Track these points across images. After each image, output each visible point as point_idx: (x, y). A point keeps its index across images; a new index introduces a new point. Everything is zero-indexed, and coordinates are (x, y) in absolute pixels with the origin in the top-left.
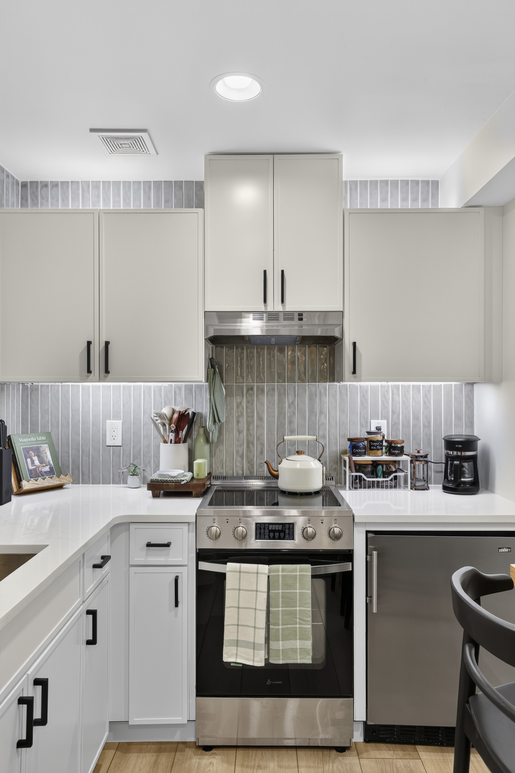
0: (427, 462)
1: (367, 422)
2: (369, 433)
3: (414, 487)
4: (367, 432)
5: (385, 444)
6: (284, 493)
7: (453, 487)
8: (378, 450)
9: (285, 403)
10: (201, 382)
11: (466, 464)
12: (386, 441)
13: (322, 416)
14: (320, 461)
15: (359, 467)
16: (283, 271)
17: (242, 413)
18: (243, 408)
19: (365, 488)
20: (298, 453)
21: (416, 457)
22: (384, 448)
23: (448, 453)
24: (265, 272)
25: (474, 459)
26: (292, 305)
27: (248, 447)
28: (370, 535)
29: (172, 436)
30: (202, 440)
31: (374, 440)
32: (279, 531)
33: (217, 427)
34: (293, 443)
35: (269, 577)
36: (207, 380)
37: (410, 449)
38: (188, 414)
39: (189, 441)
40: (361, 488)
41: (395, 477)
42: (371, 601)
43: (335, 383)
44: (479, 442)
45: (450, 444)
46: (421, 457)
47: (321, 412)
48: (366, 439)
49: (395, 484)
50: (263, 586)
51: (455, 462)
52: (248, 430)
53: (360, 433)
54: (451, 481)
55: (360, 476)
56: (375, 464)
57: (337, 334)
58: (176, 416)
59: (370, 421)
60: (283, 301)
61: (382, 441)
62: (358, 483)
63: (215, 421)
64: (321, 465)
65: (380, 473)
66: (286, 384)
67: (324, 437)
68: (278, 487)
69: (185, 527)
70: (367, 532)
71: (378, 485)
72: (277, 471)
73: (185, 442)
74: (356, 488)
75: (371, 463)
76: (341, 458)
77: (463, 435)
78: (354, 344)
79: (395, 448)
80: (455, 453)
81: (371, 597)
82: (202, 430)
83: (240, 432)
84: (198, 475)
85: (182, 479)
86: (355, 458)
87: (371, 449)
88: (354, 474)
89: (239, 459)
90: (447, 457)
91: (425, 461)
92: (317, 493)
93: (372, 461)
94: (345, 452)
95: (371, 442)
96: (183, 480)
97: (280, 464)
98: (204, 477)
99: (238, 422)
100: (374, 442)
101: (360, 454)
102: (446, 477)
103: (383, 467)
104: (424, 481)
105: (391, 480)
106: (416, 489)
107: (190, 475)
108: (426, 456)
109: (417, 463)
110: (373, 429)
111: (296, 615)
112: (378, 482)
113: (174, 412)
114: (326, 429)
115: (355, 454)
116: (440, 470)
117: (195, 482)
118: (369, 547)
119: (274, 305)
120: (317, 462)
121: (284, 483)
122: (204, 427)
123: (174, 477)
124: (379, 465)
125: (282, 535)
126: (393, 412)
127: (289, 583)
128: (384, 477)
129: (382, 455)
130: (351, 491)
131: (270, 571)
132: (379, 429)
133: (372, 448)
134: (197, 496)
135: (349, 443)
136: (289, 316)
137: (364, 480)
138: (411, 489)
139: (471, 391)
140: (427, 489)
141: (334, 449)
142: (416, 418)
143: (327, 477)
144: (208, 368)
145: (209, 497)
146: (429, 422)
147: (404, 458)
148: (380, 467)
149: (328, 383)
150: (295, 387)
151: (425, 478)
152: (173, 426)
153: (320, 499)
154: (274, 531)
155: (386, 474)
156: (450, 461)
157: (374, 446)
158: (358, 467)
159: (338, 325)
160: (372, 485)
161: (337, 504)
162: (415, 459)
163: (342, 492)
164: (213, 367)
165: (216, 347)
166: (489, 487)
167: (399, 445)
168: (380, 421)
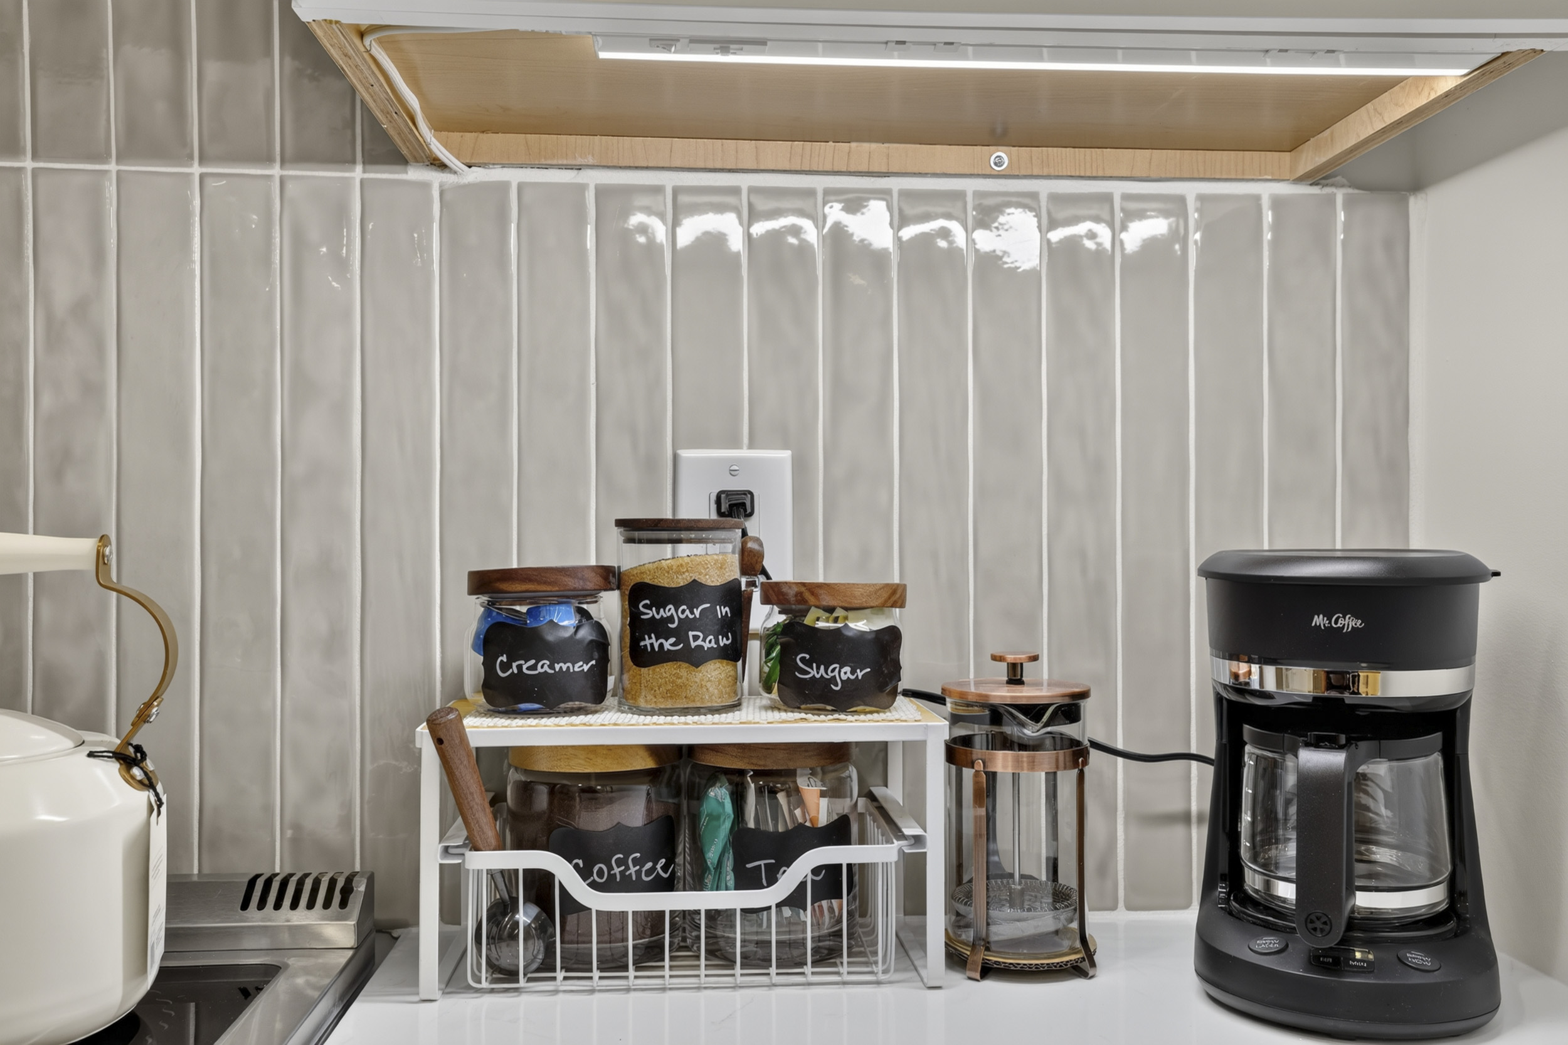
0: (1079, 751)
1: (650, 462)
2: (646, 530)
3: (979, 956)
5: (763, 612)
7: (1292, 967)
8: (704, 659)
9: (19, 309)
11: (1380, 770)
12: (774, 594)
13: (316, 418)
15: (534, 802)
19: (577, 964)
21: (996, 714)
22: (754, 648)
23: (1240, 687)
25: (1444, 725)
31: (664, 582)
40: (545, 971)
41: (832, 880)
44: (1485, 590)
45: (1263, 607)
46: (1034, 711)
47: (306, 388)
48: (609, 577)
51: (1315, 759)
55: (545, 880)
56: (682, 773)
59: (675, 457)
61: (737, 594)
62: (522, 936)
65: (710, 849)
66: (28, 164)
67: (324, 571)
71: (688, 944)
74: (505, 974)
75: (647, 763)
79: (839, 646)
80: (1305, 678)
87: (640, 657)
88: (492, 861)
90: (1238, 710)
91: (1068, 741)
93: (655, 751)
95: (647, 595)
100: (660, 595)
101: (558, 698)
102: (1226, 867)
103: (738, 799)
104: (1061, 898)
105: (795, 900)
106: (987, 971)
108: (1070, 710)
109: (1003, 762)
112: (693, 920)
114: (339, 516)
115: (514, 697)
116: (1175, 806)
124: (714, 775)
126: (844, 395)
128: (747, 880)
129: (736, 706)
130: (457, 1002)
132: (733, 500)
133: (650, 642)
137: (571, 905)
138: (958, 966)
140: (1081, 964)
141: (399, 660)
147: (899, 720)
148: (719, 795)
149: (358, 173)
150: (95, 194)
151: (1068, 877)
156: (1259, 742)
157: (660, 628)
160: (636, 948)
162: (987, 727)
167: (861, 625)
168: (744, 453)
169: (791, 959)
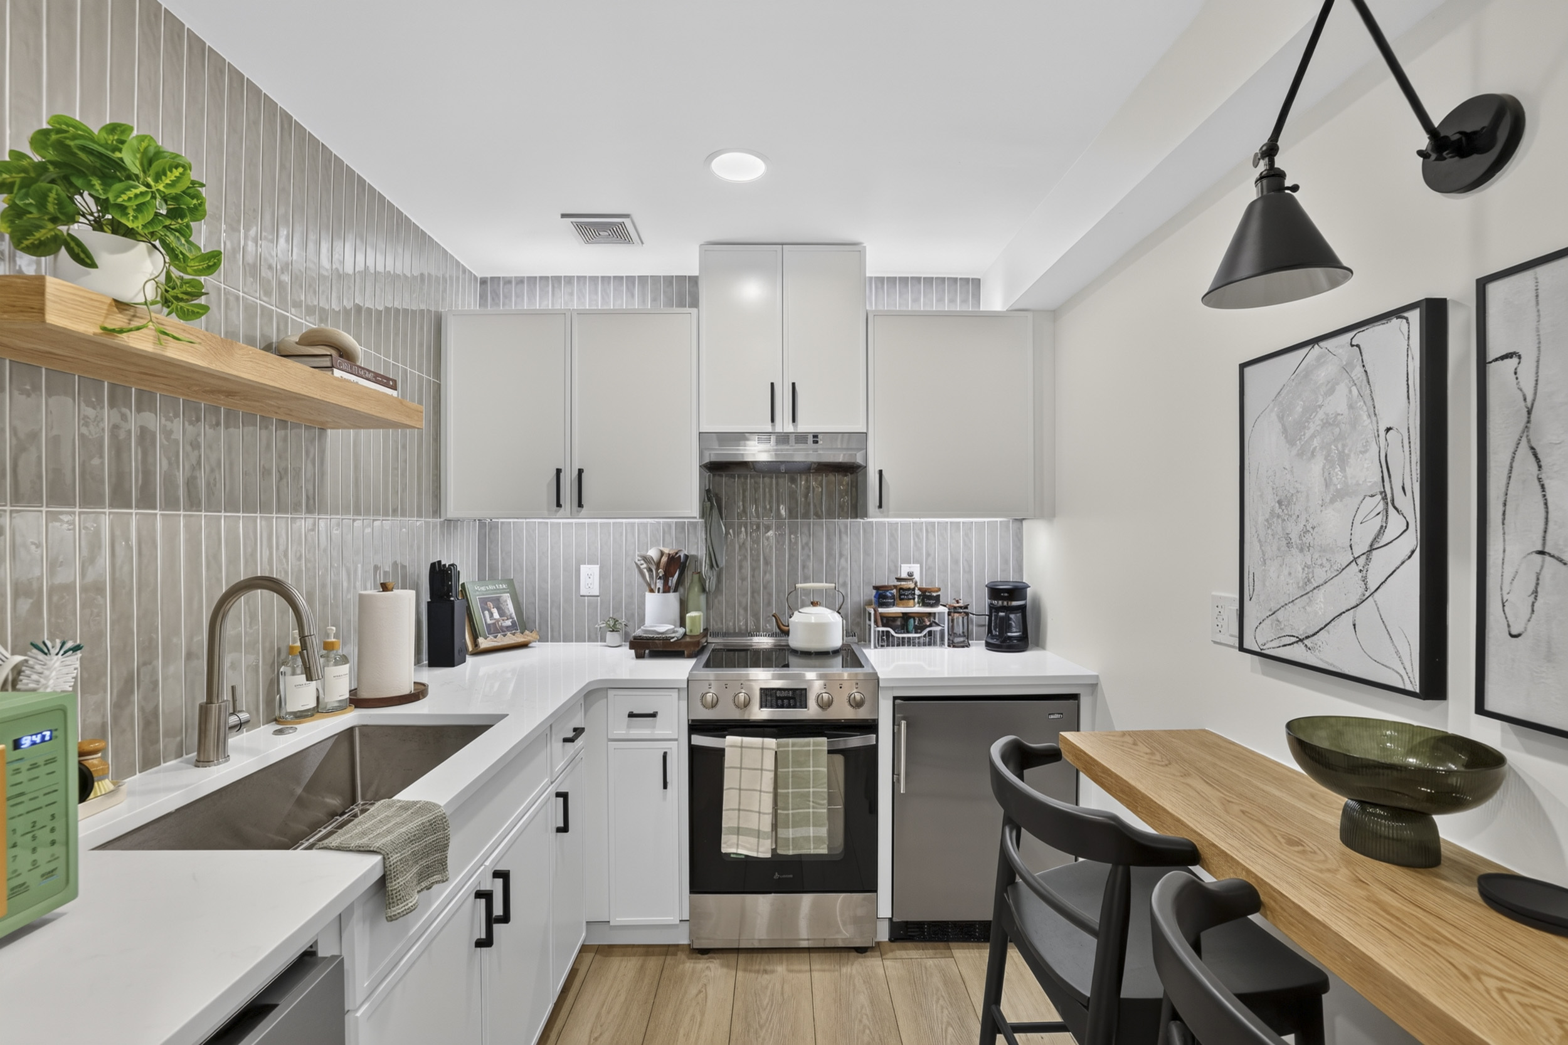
0: (967, 614)
1: (896, 567)
2: (899, 579)
3: (952, 644)
4: (896, 578)
5: (917, 592)
6: (795, 652)
7: (998, 643)
8: (911, 599)
9: (798, 544)
10: (695, 518)
11: (1012, 616)
12: (919, 589)
13: (843, 560)
14: (839, 613)
15: (887, 621)
16: (794, 384)
17: (745, 557)
18: (747, 550)
19: (893, 646)
20: (814, 604)
21: (955, 608)
22: (916, 597)
23: (991, 604)
24: (772, 384)
25: (1023, 609)
26: (804, 426)
27: (753, 597)
28: (898, 701)
29: (660, 584)
30: (696, 589)
31: (904, 588)
32: (788, 698)
33: (715, 573)
34: (806, 592)
35: (776, 752)
36: (703, 514)
37: (947, 597)
38: (680, 556)
39: (681, 589)
40: (888, 645)
41: (930, 633)
42: (899, 780)
43: (859, 520)
44: (1028, 589)
45: (995, 592)
46: (961, 607)
47: (841, 555)
48: (895, 587)
49: (931, 640)
50: (769, 763)
51: (1002, 614)
52: (753, 576)
53: (888, 580)
54: (996, 635)
55: (888, 632)
56: (906, 616)
57: (859, 460)
58: (664, 559)
59: (900, 566)
60: (794, 420)
61: (914, 589)
62: (886, 640)
63: (712, 566)
64: (841, 619)
65: (911, 627)
66: (799, 520)
67: (844, 584)
68: (788, 646)
69: (675, 694)
70: (895, 698)
71: (910, 642)
72: (788, 626)
73: (675, 591)
74: (882, 646)
75: (901, 615)
76: (865, 610)
77: (1010, 582)
78: (881, 472)
79: (930, 598)
80: (1000, 602)
81: (899, 775)
82: (696, 577)
83: (743, 579)
84: (691, 631)
85: (673, 635)
86: (881, 610)
87: (901, 599)
88: (881, 629)
89: (742, 612)
90: (992, 608)
91: (965, 612)
92: (836, 652)
93: (903, 613)
94: (869, 603)
95: (901, 590)
96: (673, 638)
97: (791, 617)
98: (698, 634)
99: (741, 567)
100: (904, 590)
101: (886, 605)
102: (990, 631)
103: (915, 622)
104: (965, 636)
105: (925, 636)
106: (954, 647)
107: (681, 631)
109: (956, 615)
110: (904, 575)
111: (809, 797)
112: (909, 638)
113: (662, 554)
114: (847, 575)
115: (882, 605)
116: (983, 623)
117: (688, 639)
118: (897, 715)
119: (784, 425)
120: (836, 614)
121: (797, 640)
122: (699, 573)
123: (662, 633)
124: (911, 617)
125: (792, 701)
126: (928, 555)
127: (801, 759)
128: (916, 633)
129: (915, 607)
130: (876, 650)
131: (778, 745)
132: (910, 574)
133: (903, 597)
134: (690, 656)
135: (874, 592)
136: (801, 438)
137: (892, 636)
138: (949, 646)
139: (1019, 529)
140: (968, 646)
141: (856, 599)
142: (956, 562)
143: (848, 633)
144: (704, 501)
145: (705, 657)
146: (970, 567)
147: (940, 609)
148: (912, 621)
149: (849, 520)
150: (810, 524)
151: (966, 634)
152: (661, 572)
153: (839, 660)
154: (782, 698)
155: (919, 629)
156: (995, 612)
157: (904, 595)
158: (885, 621)
159: (861, 449)
160: (902, 643)
161: (860, 665)
162: (953, 610)
163: (866, 651)
164: (709, 499)
165: (714, 475)
166: (1039, 644)
167: (934, 594)
168: (912, 565)
169: (924, 645)
